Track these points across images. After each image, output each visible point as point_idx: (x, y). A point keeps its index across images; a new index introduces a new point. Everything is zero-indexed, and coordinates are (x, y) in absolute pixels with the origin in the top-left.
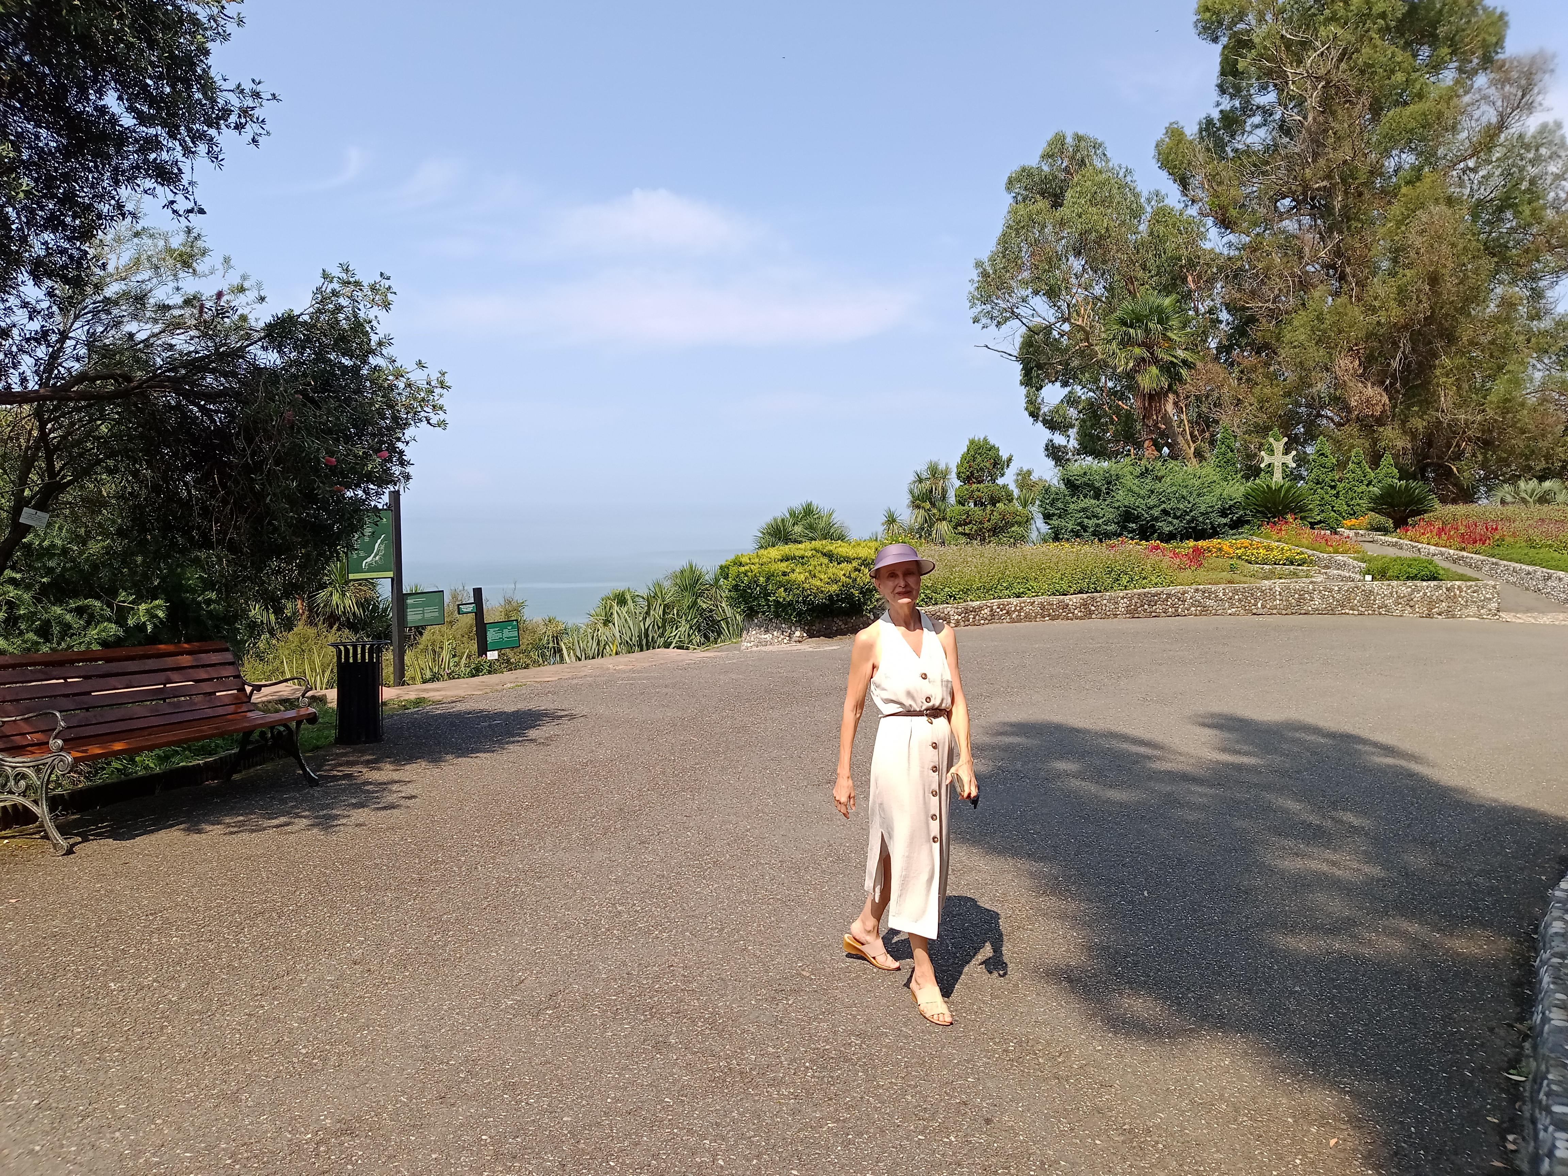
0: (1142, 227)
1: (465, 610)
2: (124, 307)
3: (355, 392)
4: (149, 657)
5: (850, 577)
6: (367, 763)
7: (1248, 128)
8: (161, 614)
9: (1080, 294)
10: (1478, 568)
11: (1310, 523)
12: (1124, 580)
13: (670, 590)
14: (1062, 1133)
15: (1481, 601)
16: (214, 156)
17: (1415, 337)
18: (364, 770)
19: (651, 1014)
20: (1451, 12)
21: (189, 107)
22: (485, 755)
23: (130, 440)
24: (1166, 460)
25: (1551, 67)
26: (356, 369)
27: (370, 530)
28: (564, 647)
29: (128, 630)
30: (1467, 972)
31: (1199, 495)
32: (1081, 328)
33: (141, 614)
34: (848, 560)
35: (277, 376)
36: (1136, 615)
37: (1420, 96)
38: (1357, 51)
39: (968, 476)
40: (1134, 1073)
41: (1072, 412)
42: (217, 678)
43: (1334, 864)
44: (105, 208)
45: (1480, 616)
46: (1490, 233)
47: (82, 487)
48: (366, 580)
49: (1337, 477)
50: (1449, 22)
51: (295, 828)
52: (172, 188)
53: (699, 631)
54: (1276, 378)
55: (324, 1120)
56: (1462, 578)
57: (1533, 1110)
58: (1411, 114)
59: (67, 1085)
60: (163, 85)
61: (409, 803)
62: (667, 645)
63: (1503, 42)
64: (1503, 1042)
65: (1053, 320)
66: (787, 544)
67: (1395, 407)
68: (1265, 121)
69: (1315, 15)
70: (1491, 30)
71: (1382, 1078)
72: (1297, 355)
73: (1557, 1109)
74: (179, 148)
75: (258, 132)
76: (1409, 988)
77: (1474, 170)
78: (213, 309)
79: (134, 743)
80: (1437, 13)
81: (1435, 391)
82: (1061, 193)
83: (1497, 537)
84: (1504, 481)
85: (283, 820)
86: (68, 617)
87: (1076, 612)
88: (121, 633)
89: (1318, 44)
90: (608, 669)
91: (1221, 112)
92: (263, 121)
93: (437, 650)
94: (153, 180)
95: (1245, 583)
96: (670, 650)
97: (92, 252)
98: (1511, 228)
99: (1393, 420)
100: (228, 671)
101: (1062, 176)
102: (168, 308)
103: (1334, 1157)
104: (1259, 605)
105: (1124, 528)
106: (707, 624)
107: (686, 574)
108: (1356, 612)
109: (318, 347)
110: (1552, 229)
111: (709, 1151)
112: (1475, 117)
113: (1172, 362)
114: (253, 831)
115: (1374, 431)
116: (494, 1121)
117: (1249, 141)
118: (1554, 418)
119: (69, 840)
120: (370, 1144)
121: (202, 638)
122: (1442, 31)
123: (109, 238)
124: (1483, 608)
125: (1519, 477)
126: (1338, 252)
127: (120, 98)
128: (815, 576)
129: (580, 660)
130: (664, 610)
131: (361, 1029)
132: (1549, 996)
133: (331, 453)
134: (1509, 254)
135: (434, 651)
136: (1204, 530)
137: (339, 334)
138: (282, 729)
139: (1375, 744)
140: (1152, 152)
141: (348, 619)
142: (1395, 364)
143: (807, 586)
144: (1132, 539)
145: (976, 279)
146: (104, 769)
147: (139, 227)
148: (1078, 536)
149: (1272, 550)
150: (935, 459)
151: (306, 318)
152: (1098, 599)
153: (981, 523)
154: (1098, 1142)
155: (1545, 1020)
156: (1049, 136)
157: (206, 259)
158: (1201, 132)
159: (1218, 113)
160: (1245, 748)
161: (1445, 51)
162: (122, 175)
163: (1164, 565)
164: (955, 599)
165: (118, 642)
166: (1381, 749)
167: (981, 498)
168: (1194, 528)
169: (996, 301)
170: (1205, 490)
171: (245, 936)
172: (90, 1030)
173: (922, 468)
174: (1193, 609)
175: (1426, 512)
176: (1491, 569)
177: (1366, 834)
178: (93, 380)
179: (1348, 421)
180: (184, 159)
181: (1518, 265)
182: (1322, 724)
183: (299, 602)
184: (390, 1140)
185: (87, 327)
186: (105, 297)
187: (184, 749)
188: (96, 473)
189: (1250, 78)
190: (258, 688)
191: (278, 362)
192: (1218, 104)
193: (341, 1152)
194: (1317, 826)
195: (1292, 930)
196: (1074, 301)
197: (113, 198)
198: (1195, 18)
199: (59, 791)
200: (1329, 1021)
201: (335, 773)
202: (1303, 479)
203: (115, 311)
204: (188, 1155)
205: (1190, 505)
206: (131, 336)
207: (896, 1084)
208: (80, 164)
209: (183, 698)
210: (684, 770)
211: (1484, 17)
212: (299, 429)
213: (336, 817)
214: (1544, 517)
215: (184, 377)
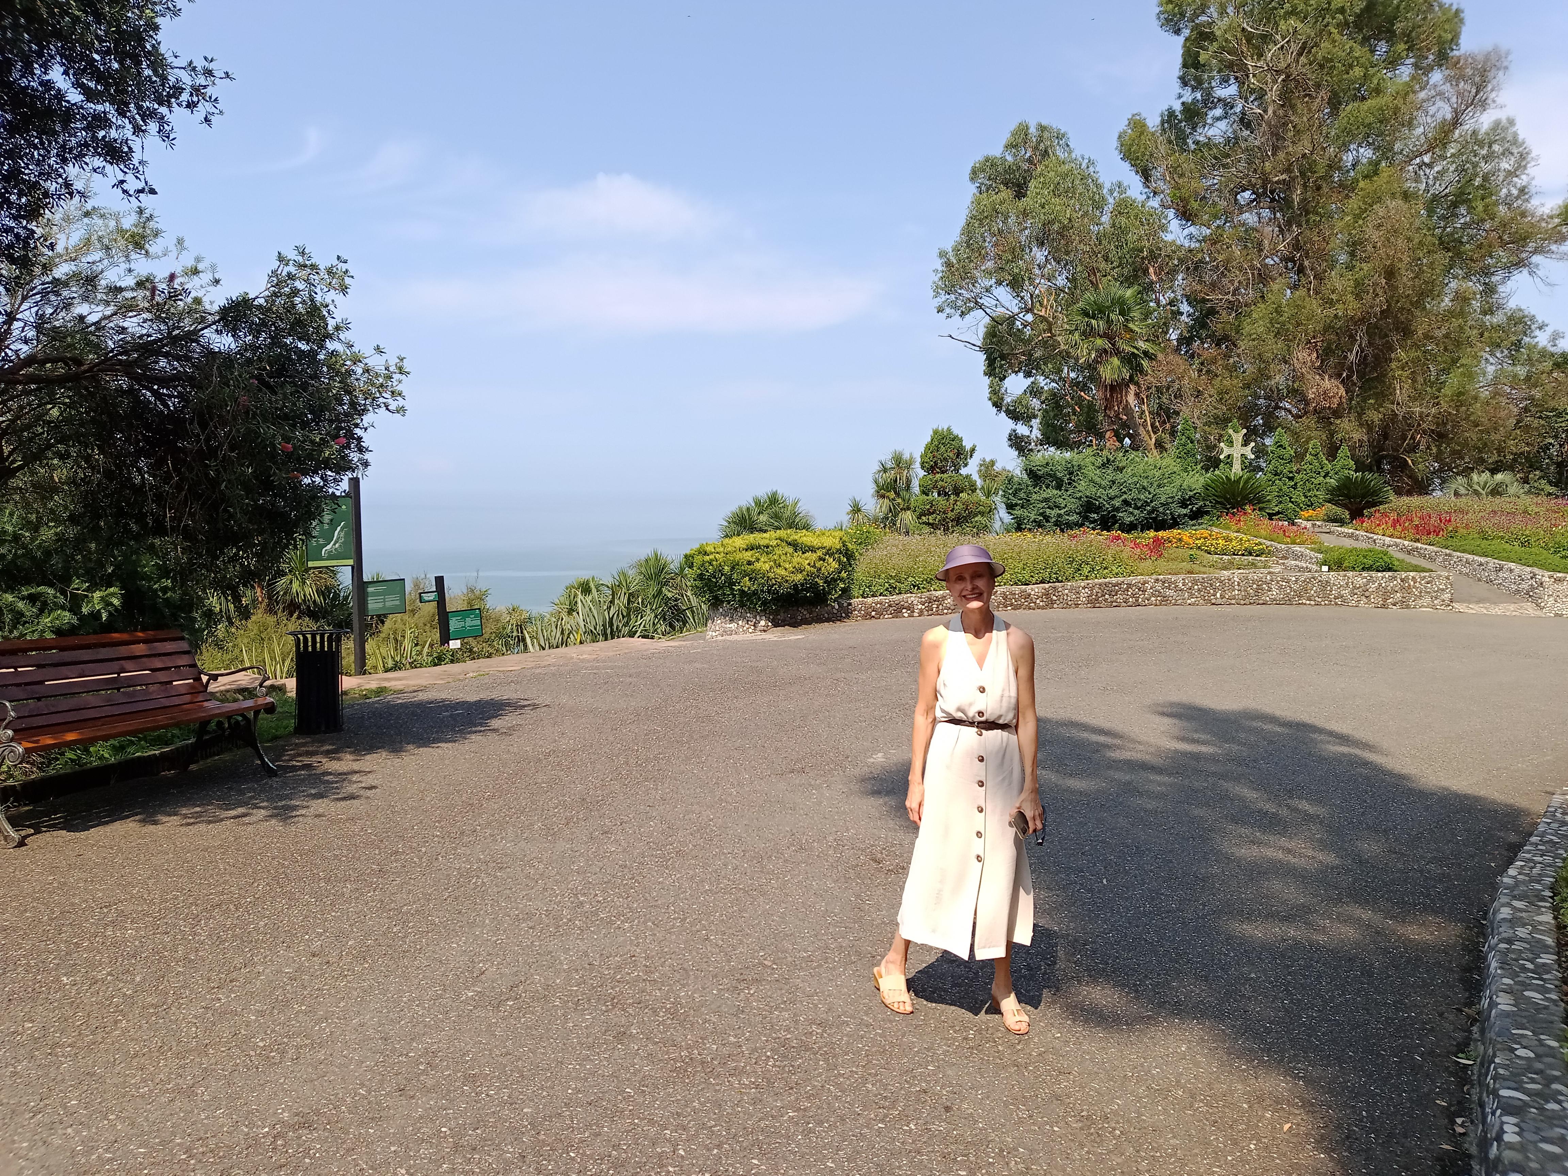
0: (1105, 219)
1: (426, 599)
2: (74, 289)
3: (311, 377)
4: (104, 645)
5: (814, 566)
6: (327, 753)
7: (1209, 121)
8: (116, 602)
9: (1043, 285)
10: (1431, 559)
11: (1268, 514)
12: (1086, 570)
13: (635, 579)
14: (1021, 1121)
15: (1435, 592)
16: (165, 135)
17: (1371, 330)
18: (324, 760)
19: (612, 1005)
20: (1408, 9)
21: (138, 84)
22: (446, 745)
23: (82, 425)
24: (1127, 451)
25: (1505, 64)
26: (312, 354)
27: (330, 517)
28: (527, 636)
29: (82, 618)
30: (1418, 958)
31: (1159, 486)
32: (1044, 319)
33: (96, 602)
34: (813, 549)
35: (231, 361)
36: (1098, 605)
37: (1378, 91)
38: (1316, 45)
39: (932, 466)
40: (1092, 1060)
41: (1035, 403)
42: (175, 667)
43: (1289, 851)
44: (52, 186)
45: (1434, 607)
46: (1445, 228)
47: (33, 473)
48: (327, 567)
49: (1295, 469)
50: (1406, 18)
51: (253, 819)
52: (122, 167)
53: (665, 620)
54: (1236, 370)
55: (281, 1114)
56: (1417, 569)
57: (1481, 1093)
58: (1369, 109)
59: (18, 1081)
60: (110, 60)
61: (369, 793)
62: (632, 634)
63: (1459, 38)
64: (1452, 1027)
65: (1016, 310)
66: (752, 533)
67: (1351, 399)
68: (1226, 113)
69: (1276, 9)
70: (1446, 27)
71: (1335, 1064)
72: (1256, 347)
73: (1504, 1093)
74: (129, 126)
75: (211, 111)
76: (1362, 974)
77: (1430, 166)
78: (166, 291)
79: (88, 733)
80: (1394, 8)
81: (1390, 384)
82: (1025, 183)
83: (1451, 529)
84: (1458, 474)
85: (241, 810)
86: (21, 605)
87: (1038, 601)
88: (75, 621)
89: (1278, 37)
90: (572, 658)
91: (1183, 103)
92: (216, 100)
93: (399, 639)
94: (102, 159)
95: (1204, 573)
96: (635, 639)
97: (39, 231)
98: (1465, 223)
99: (1349, 413)
100: (183, 660)
101: (1025, 166)
102: (120, 290)
103: (1288, 1142)
104: (1218, 595)
105: (1086, 518)
106: (673, 613)
107: (651, 563)
108: (1313, 603)
109: (274, 331)
110: (1504, 225)
111: (669, 1141)
112: (1431, 113)
113: (1133, 353)
114: (210, 822)
115: (1331, 423)
116: (454, 1113)
117: (1210, 133)
118: (1506, 412)
119: (20, 832)
120: (328, 1137)
121: (158, 627)
122: (1399, 27)
123: (58, 217)
124: (1436, 598)
125: (1472, 469)
126: (1296, 245)
127: (66, 73)
128: (780, 566)
129: (544, 649)
130: (629, 599)
131: (319, 1022)
132: (1497, 981)
133: (287, 439)
134: (1463, 249)
135: (396, 640)
136: (1164, 521)
137: (296, 318)
138: (240, 718)
139: (1331, 733)
140: (1115, 143)
141: (309, 607)
142: (1352, 357)
143: (771, 575)
144: (1094, 529)
145: (940, 268)
146: (57, 759)
147: (89, 207)
148: (1040, 526)
149: (1231, 540)
150: (899, 449)
151: (262, 301)
152: (1060, 589)
153: (944, 513)
154: (1056, 1129)
155: (1493, 1004)
156: (1013, 126)
157: (159, 240)
158: (1162, 123)
159: (1180, 105)
160: (1203, 737)
161: (1401, 47)
162: (69, 153)
163: (1124, 555)
164: (919, 588)
165: (73, 630)
166: (1337, 738)
167: (944, 488)
168: (1154, 519)
169: (959, 291)
170: (1165, 481)
171: (202, 929)
172: (41, 1025)
173: (886, 457)
174: (1153, 599)
175: (1381, 503)
176: (1445, 560)
177: (1321, 823)
178: (43, 363)
179: (1306, 413)
180: (134, 138)
181: (1472, 260)
182: (1278, 713)
183: (258, 590)
184: (348, 1133)
185: (36, 309)
186: (54, 278)
187: (140, 739)
188: (46, 458)
189: (1211, 70)
190: (215, 677)
191: (233, 346)
192: (1180, 96)
193: (299, 1146)
194: (1273, 814)
195: (1249, 917)
196: (1037, 292)
197: (60, 176)
198: (1158, 10)
199: (10, 782)
200: (1284, 1007)
201: (294, 763)
202: (1262, 470)
203: (65, 293)
204: (142, 1150)
205: (1151, 496)
206: (82, 318)
207: (856, 1073)
208: (25, 140)
209: (139, 688)
210: (647, 760)
211: (1439, 14)
212: (255, 414)
213: (295, 808)
214: (1496, 509)
215: (136, 360)
